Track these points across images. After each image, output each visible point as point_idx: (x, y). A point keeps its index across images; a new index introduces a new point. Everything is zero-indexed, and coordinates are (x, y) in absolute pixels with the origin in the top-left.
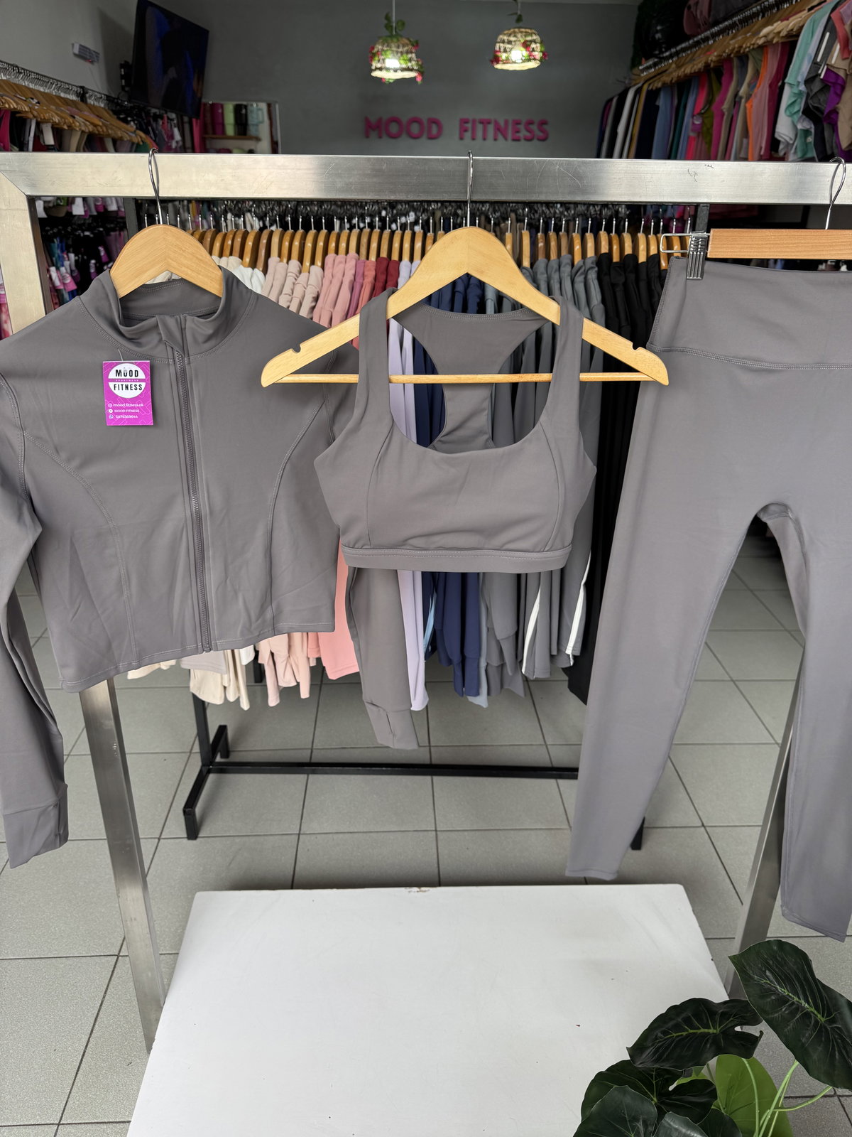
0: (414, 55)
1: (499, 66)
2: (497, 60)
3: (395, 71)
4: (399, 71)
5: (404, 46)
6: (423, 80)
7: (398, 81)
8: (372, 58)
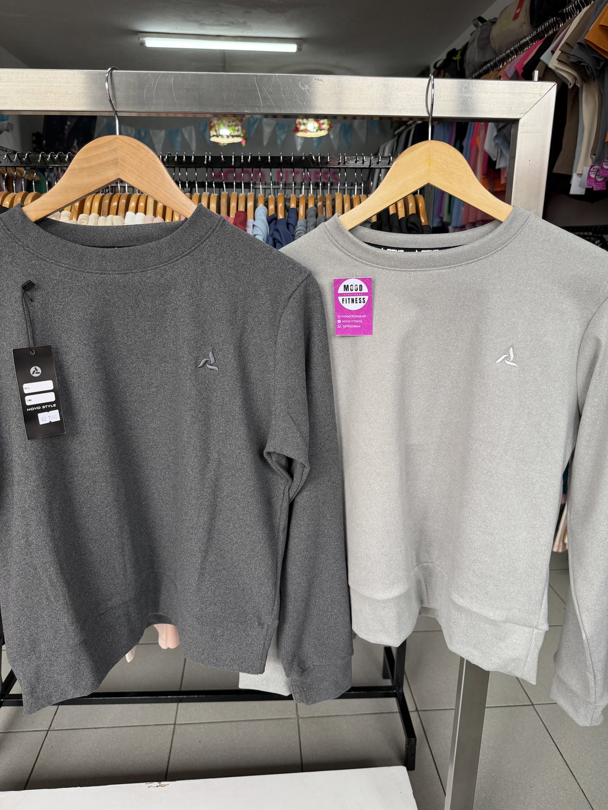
0: (240, 128)
1: (300, 134)
2: (297, 130)
3: (228, 137)
4: (230, 137)
5: (233, 122)
6: (246, 143)
7: (229, 145)
8: (211, 128)
